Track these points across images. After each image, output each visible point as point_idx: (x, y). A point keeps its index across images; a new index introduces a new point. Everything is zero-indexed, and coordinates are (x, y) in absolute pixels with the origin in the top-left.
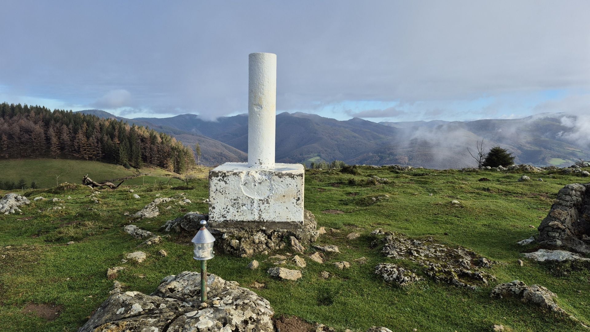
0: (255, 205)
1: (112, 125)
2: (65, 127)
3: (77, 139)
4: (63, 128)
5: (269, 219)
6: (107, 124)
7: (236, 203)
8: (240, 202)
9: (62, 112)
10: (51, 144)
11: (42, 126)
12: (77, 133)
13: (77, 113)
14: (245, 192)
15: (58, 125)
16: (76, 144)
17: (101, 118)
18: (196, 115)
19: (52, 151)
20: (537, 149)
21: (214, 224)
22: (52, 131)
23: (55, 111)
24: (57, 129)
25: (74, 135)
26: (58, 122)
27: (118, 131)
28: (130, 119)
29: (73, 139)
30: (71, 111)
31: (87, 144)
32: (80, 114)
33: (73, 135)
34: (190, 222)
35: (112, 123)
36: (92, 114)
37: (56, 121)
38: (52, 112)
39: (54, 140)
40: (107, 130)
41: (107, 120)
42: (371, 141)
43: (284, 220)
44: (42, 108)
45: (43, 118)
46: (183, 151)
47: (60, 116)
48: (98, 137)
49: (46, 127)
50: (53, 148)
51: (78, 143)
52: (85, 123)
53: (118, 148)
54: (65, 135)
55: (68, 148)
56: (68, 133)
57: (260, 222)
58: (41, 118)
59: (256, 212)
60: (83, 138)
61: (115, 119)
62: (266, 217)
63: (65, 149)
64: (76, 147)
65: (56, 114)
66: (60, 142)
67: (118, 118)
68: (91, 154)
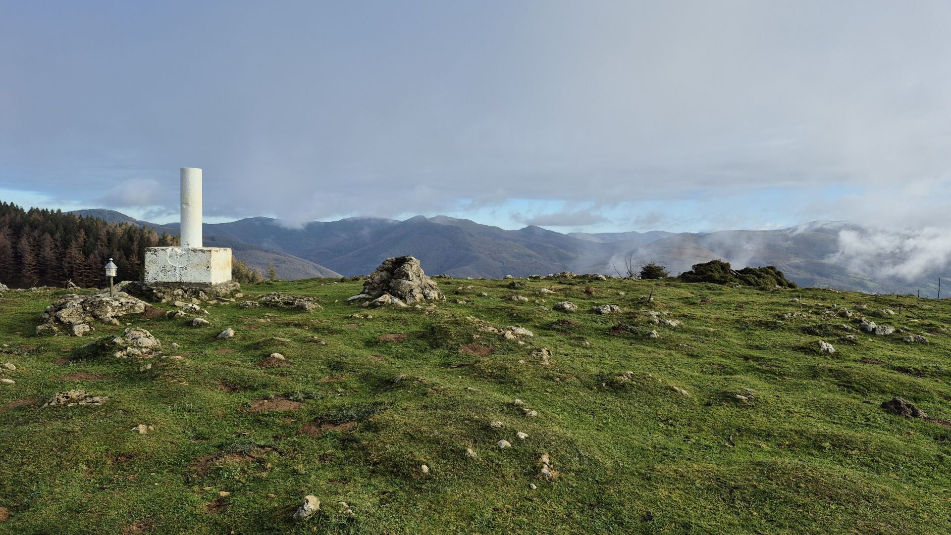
0: (177, 271)
1: (128, 235)
2: (48, 236)
3: (68, 256)
4: (44, 239)
5: (187, 281)
6: (119, 231)
7: (163, 269)
8: (166, 268)
9: (44, 213)
10: (23, 264)
11: (8, 235)
12: (69, 246)
13: (70, 214)
14: (170, 262)
15: (36, 233)
16: (67, 265)
17: (109, 223)
18: (272, 220)
19: (24, 276)
20: (808, 276)
21: (148, 284)
22: (24, 244)
23: (32, 211)
24: (35, 239)
25: (63, 250)
26: (36, 228)
27: (138, 244)
28: (161, 224)
29: (61, 257)
30: (59, 211)
31: (84, 265)
32: (74, 216)
33: (61, 250)
34: (135, 286)
35: (129, 230)
36: (95, 216)
37: (34, 226)
38: (27, 213)
39: (29, 258)
40: (119, 241)
41: (121, 225)
42: (555, 263)
43: (198, 281)
44: (9, 205)
45: (10, 223)
46: (247, 276)
47: (41, 218)
48: (103, 254)
49: (15, 237)
50: (27, 272)
51: (69, 263)
52: (82, 230)
53: (137, 271)
54: (48, 249)
55: (52, 271)
56: (53, 246)
57: (181, 282)
58: (7, 222)
59: (178, 276)
60: (78, 256)
61: (133, 225)
62: (185, 279)
63: (48, 273)
64: (66, 270)
65: (33, 216)
66: (38, 262)
67: (139, 223)
68: (91, 282)
